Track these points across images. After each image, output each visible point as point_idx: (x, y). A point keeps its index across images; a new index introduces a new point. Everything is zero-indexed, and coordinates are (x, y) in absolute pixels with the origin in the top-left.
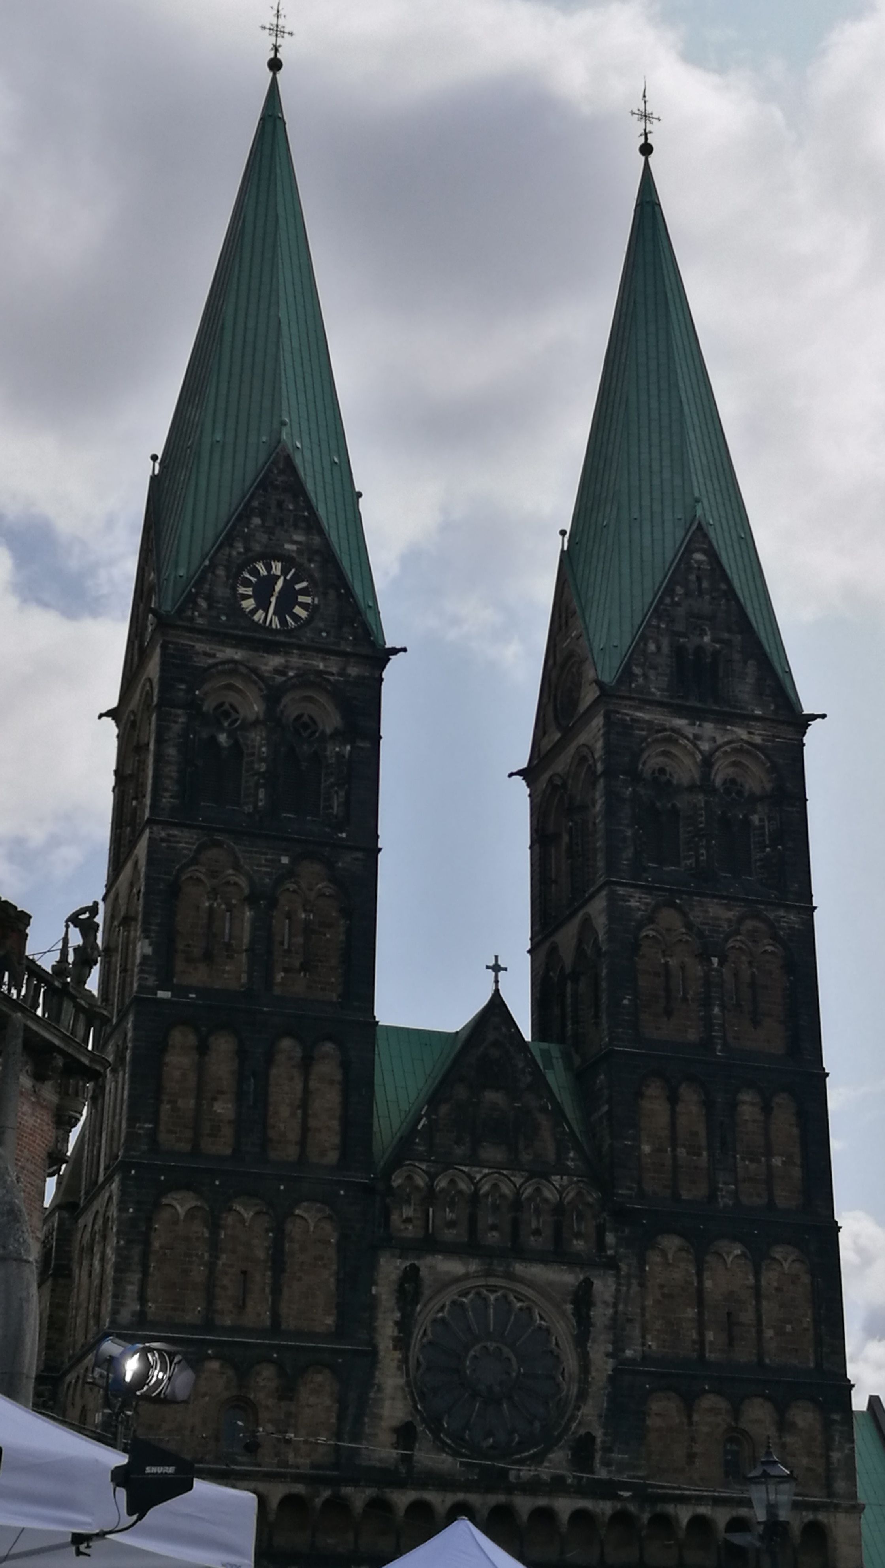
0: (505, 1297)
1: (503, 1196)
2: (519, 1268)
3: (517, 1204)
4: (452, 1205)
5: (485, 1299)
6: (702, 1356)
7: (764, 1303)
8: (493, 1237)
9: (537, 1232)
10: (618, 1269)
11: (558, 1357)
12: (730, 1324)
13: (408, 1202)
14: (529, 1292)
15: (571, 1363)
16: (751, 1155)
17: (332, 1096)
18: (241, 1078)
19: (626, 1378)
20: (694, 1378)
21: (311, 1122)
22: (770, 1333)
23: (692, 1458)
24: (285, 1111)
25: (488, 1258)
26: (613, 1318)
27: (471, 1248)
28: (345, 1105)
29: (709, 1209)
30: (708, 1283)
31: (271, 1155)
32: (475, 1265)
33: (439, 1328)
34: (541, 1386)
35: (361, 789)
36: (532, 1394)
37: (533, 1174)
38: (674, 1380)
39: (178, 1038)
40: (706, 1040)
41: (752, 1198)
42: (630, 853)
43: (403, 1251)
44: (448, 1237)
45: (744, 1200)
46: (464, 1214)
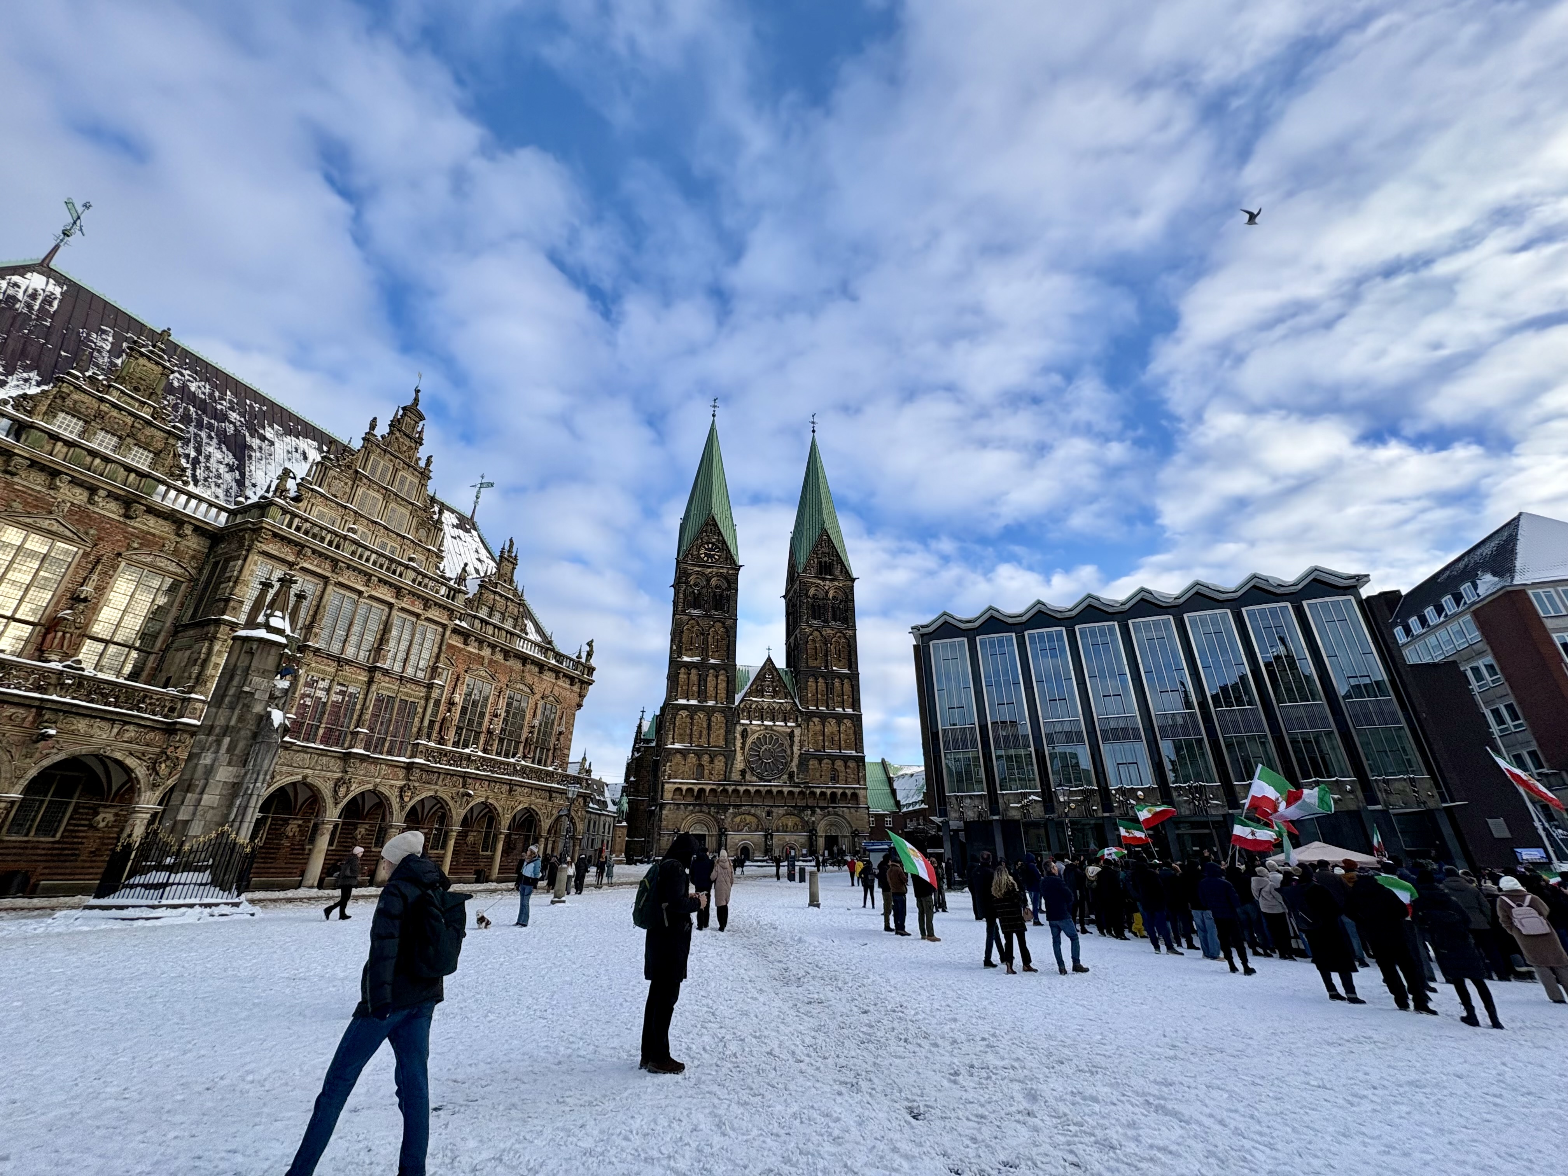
0: (771, 736)
1: (770, 709)
2: (775, 728)
3: (774, 711)
4: (756, 712)
5: (766, 736)
6: (824, 750)
7: (842, 735)
8: (767, 720)
10: (801, 727)
11: (786, 751)
12: (832, 740)
13: (745, 712)
14: (778, 734)
15: (789, 752)
16: (838, 696)
17: (724, 684)
18: (699, 681)
19: (804, 756)
20: (822, 755)
21: (719, 691)
22: (843, 743)
23: (821, 776)
24: (712, 689)
25: (766, 725)
26: (801, 740)
27: (761, 723)
28: (727, 687)
29: (827, 710)
30: (826, 730)
31: (708, 700)
32: (762, 727)
33: (754, 744)
34: (781, 759)
35: (731, 603)
36: (779, 761)
37: (779, 703)
38: (817, 757)
39: (683, 671)
40: (826, 666)
41: (839, 708)
42: (806, 617)
43: (743, 724)
44: (755, 720)
45: (836, 708)
46: (760, 714)
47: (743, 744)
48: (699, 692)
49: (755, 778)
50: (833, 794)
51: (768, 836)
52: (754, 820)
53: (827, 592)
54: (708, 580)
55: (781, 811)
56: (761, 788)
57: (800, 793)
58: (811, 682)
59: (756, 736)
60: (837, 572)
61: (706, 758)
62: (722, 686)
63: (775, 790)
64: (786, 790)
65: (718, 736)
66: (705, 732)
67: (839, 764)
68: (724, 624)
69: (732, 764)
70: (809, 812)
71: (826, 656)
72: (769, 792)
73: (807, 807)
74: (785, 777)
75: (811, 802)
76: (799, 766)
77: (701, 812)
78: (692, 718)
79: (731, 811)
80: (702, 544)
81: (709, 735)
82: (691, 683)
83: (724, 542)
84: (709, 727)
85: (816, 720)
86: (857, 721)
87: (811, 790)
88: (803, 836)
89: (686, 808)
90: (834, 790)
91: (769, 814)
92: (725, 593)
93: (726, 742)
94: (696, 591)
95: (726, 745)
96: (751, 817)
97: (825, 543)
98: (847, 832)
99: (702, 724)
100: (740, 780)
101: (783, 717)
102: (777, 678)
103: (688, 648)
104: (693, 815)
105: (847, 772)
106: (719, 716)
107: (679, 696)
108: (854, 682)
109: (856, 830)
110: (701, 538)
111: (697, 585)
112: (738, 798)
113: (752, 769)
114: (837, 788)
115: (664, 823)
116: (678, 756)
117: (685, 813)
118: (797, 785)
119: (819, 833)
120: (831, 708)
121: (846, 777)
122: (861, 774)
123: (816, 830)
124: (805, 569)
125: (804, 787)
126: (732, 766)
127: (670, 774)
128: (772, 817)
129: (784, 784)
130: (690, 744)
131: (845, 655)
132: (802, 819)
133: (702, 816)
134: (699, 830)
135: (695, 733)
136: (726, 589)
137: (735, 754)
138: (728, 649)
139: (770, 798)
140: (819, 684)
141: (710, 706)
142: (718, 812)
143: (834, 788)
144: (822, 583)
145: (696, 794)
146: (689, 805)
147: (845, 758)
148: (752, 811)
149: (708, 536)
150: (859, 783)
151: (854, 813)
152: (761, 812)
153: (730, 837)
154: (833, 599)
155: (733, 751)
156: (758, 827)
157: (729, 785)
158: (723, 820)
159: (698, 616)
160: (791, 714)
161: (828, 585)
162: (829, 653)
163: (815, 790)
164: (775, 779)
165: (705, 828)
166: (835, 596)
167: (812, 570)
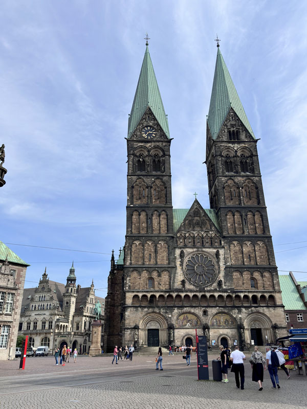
0: (202, 255)
1: (200, 236)
2: (204, 250)
3: (203, 238)
4: (189, 239)
5: (198, 256)
6: (244, 264)
7: (257, 252)
8: (198, 245)
9: (207, 243)
10: (225, 248)
11: (214, 266)
12: (250, 257)
13: (181, 239)
14: (207, 254)
15: (216, 267)
16: (251, 224)
17: (165, 221)
18: (147, 220)
19: (228, 269)
20: (242, 268)
21: (161, 226)
22: (258, 258)
23: (243, 284)
24: (156, 224)
25: (198, 248)
26: (224, 257)
27: (194, 246)
28: (167, 222)
29: (243, 235)
30: (244, 250)
31: (154, 233)
32: (195, 250)
33: (189, 262)
34: (211, 272)
35: (166, 165)
36: (209, 273)
37: (206, 232)
38: (238, 269)
39: (135, 213)
40: (240, 204)
41: (252, 233)
42: (221, 170)
43: (180, 248)
44: (190, 245)
45: (250, 233)
46: (193, 240)
47: (182, 262)
48: (147, 227)
49: (192, 287)
50: (254, 297)
51: (206, 328)
52: (193, 317)
53: (236, 151)
54: (149, 151)
55: (214, 311)
56: (198, 294)
57: (228, 296)
58: (229, 216)
59: (190, 256)
60: (243, 137)
61: (155, 275)
62: (163, 222)
63: (208, 295)
65: (163, 257)
66: (153, 255)
67: (257, 275)
68: (162, 179)
69: (174, 276)
70: (237, 311)
71: (239, 197)
72: (204, 296)
73: (234, 307)
74: (215, 285)
75: (237, 304)
76: (226, 276)
77: (153, 312)
78: (143, 246)
79: (176, 311)
80: (144, 128)
81: (156, 257)
82: (142, 221)
83: (158, 125)
84: (156, 252)
85: (236, 243)
86: (268, 242)
87: (237, 294)
88: (233, 330)
89: (142, 310)
90: (255, 294)
91: (205, 313)
92: (161, 159)
93: (169, 260)
94: (141, 159)
95: (169, 264)
96: (191, 315)
97: (232, 118)
98: (268, 325)
99: (151, 250)
100: (181, 288)
101: (210, 242)
102: (204, 216)
103: (138, 198)
104: (148, 315)
105: (263, 280)
106: (162, 243)
107: (133, 231)
108: (263, 214)
109: (275, 324)
110: (142, 124)
111: (141, 155)
112: (181, 301)
113: (190, 280)
114: (257, 292)
115: (127, 322)
116: (135, 273)
117: (142, 313)
118: (225, 291)
119: (246, 327)
120: (246, 233)
121: (264, 284)
122: (275, 282)
123: (243, 325)
124: (218, 137)
125: (231, 292)
126: (174, 278)
127: (130, 286)
128: (208, 316)
129: (215, 290)
130: (143, 264)
131: (254, 195)
132: (231, 316)
133: (155, 316)
134: (153, 326)
135: (147, 256)
136: (162, 156)
137: (176, 269)
138: (166, 196)
139: (205, 301)
140: (236, 217)
141: (155, 236)
142: (166, 313)
143: (254, 292)
144: (232, 146)
145: (149, 299)
146: (145, 307)
147: (262, 270)
148: (192, 310)
149: (147, 122)
150: (274, 288)
151: (273, 311)
152: (199, 312)
153: (176, 331)
154: (242, 157)
155: (174, 267)
156: (197, 323)
157: (173, 292)
158: (171, 318)
159: (143, 176)
160: (216, 239)
161: (236, 146)
162: (241, 194)
163: (239, 294)
164: (207, 286)
165: (158, 325)
166: (243, 155)
167: (224, 137)
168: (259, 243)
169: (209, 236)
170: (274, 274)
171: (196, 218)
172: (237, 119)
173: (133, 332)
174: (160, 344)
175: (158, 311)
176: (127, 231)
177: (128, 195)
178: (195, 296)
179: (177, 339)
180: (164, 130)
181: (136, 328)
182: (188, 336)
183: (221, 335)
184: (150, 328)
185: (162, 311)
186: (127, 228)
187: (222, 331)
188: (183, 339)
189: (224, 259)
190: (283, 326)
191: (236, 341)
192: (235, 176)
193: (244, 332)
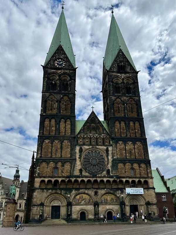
0: (96, 151)
1: (95, 138)
2: (97, 147)
3: (97, 138)
4: (87, 139)
5: (93, 151)
6: (126, 158)
7: (136, 150)
8: (93, 143)
9: (100, 142)
10: (113, 146)
11: (104, 159)
12: (131, 153)
13: (81, 139)
14: (99, 150)
15: (106, 159)
16: (132, 130)
17: (69, 126)
18: (56, 124)
19: (114, 161)
20: (125, 160)
21: (66, 130)
22: (137, 154)
23: (125, 172)
24: (62, 128)
25: (93, 145)
26: (112, 153)
27: (90, 145)
28: (71, 127)
29: (126, 137)
30: (127, 148)
31: (61, 134)
32: (91, 147)
33: (86, 156)
34: (102, 163)
35: (72, 86)
36: (101, 164)
37: (99, 134)
38: (122, 161)
39: (47, 120)
40: (125, 115)
41: (133, 136)
42: (112, 92)
43: (80, 145)
44: (87, 143)
45: (132, 136)
46: (89, 140)
47: (80, 156)
48: (55, 130)
49: (87, 174)
50: (133, 181)
51: (96, 205)
53: (123, 79)
54: (59, 76)
55: (103, 192)
56: (91, 179)
57: (114, 181)
58: (117, 124)
59: (87, 151)
60: (128, 70)
61: (60, 164)
63: (99, 180)
64: (105, 180)
65: (66, 152)
66: (59, 151)
67: (136, 166)
68: (68, 96)
69: (74, 166)
70: (120, 192)
71: (124, 110)
72: (96, 181)
73: (118, 189)
74: (105, 173)
75: (120, 186)
76: (113, 166)
77: (56, 193)
78: (52, 144)
79: (74, 192)
80: (56, 60)
81: (61, 152)
82: (52, 126)
83: (67, 58)
84: (61, 148)
85: (120, 142)
86: (144, 142)
87: (120, 179)
88: (117, 206)
89: (47, 191)
90: (134, 179)
91: (96, 193)
92: (69, 82)
93: (71, 155)
94: (53, 82)
95: (71, 157)
96: (85, 195)
97: (121, 57)
98: (143, 202)
99: (57, 146)
100: (79, 175)
101: (102, 142)
102: (98, 123)
103: (50, 109)
104: (52, 195)
105: (140, 170)
106: (66, 141)
107: (44, 133)
108: (141, 123)
109: (148, 201)
110: (55, 57)
111: (54, 79)
112: (78, 185)
113: (85, 169)
114: (135, 178)
115: (35, 200)
116: (44, 163)
117: (47, 194)
118: (112, 177)
119: (127, 204)
120: (128, 136)
121: (140, 172)
122: (148, 171)
123: (124, 202)
124: (111, 68)
125: (116, 178)
126: (74, 168)
127: (39, 173)
128: (98, 195)
129: (104, 177)
130: (51, 157)
131: (135, 110)
132: (116, 195)
133: (57, 196)
134: (56, 203)
135: (54, 151)
136: (69, 80)
137: (76, 161)
138: (71, 108)
139: (96, 185)
140: (121, 124)
141: (61, 137)
142: (66, 193)
143: (133, 178)
144: (120, 75)
145: (53, 183)
146: (49, 189)
147: (139, 162)
148: (86, 192)
149: (59, 55)
150: (148, 175)
151: (147, 192)
152: (91, 193)
153: (73, 207)
154: (127, 84)
155: (74, 160)
156: (90, 201)
157: (72, 177)
158: (69, 197)
159: (55, 93)
160: (107, 140)
161: (123, 76)
162: (126, 109)
163: (122, 179)
164: (99, 174)
165: (60, 203)
166: (128, 82)
167: (114, 69)
168: (137, 143)
169: (101, 138)
170: (148, 165)
171: (92, 124)
172: (125, 58)
173: (38, 208)
174: (61, 217)
175: (60, 192)
176: (39, 133)
177: (42, 107)
178: (89, 181)
179: (74, 213)
180: (71, 61)
181: (42, 205)
182: (82, 211)
183: (108, 210)
184: (53, 205)
185: (63, 192)
186: (40, 130)
187: (108, 207)
188: (78, 214)
189: (112, 154)
190: (154, 203)
191: (119, 214)
192: (121, 96)
193: (125, 208)
